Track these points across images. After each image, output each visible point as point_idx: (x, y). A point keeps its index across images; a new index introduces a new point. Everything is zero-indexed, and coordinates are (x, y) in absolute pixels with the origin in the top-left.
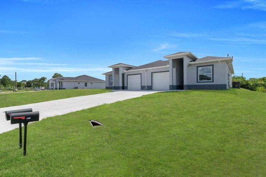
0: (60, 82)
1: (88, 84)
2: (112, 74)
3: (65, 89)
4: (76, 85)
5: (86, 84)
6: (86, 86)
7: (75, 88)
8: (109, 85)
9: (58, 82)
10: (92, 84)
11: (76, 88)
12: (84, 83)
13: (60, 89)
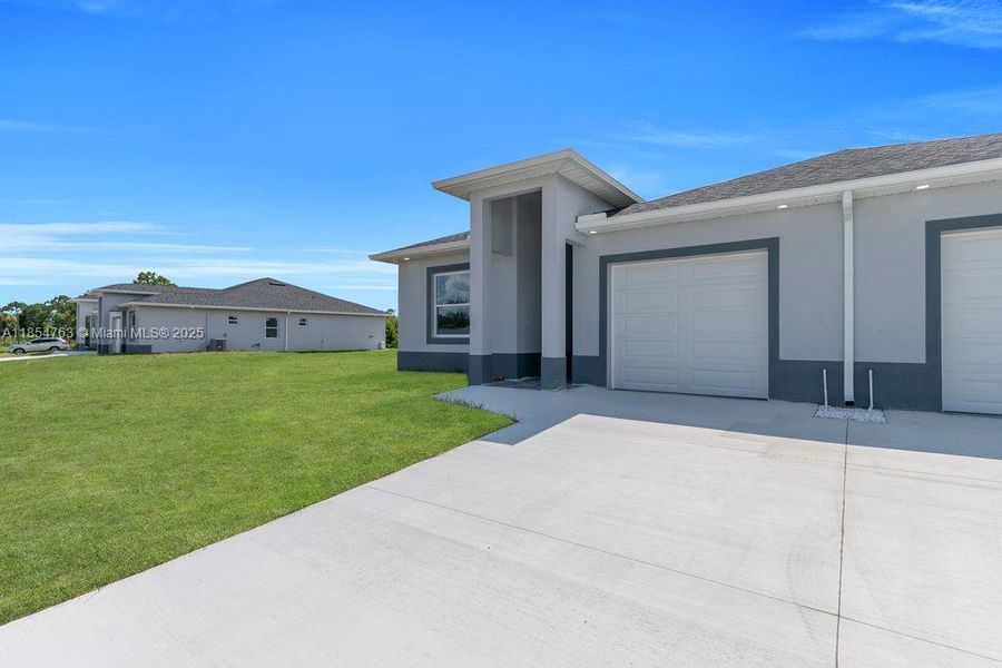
0: (124, 314)
1: (287, 326)
2: (466, 252)
3: (147, 350)
4: (219, 327)
5: (272, 323)
6: (271, 333)
7: (209, 348)
8: (430, 340)
9: (113, 314)
10: (303, 323)
11: (217, 345)
12: (263, 320)
13: (124, 350)
